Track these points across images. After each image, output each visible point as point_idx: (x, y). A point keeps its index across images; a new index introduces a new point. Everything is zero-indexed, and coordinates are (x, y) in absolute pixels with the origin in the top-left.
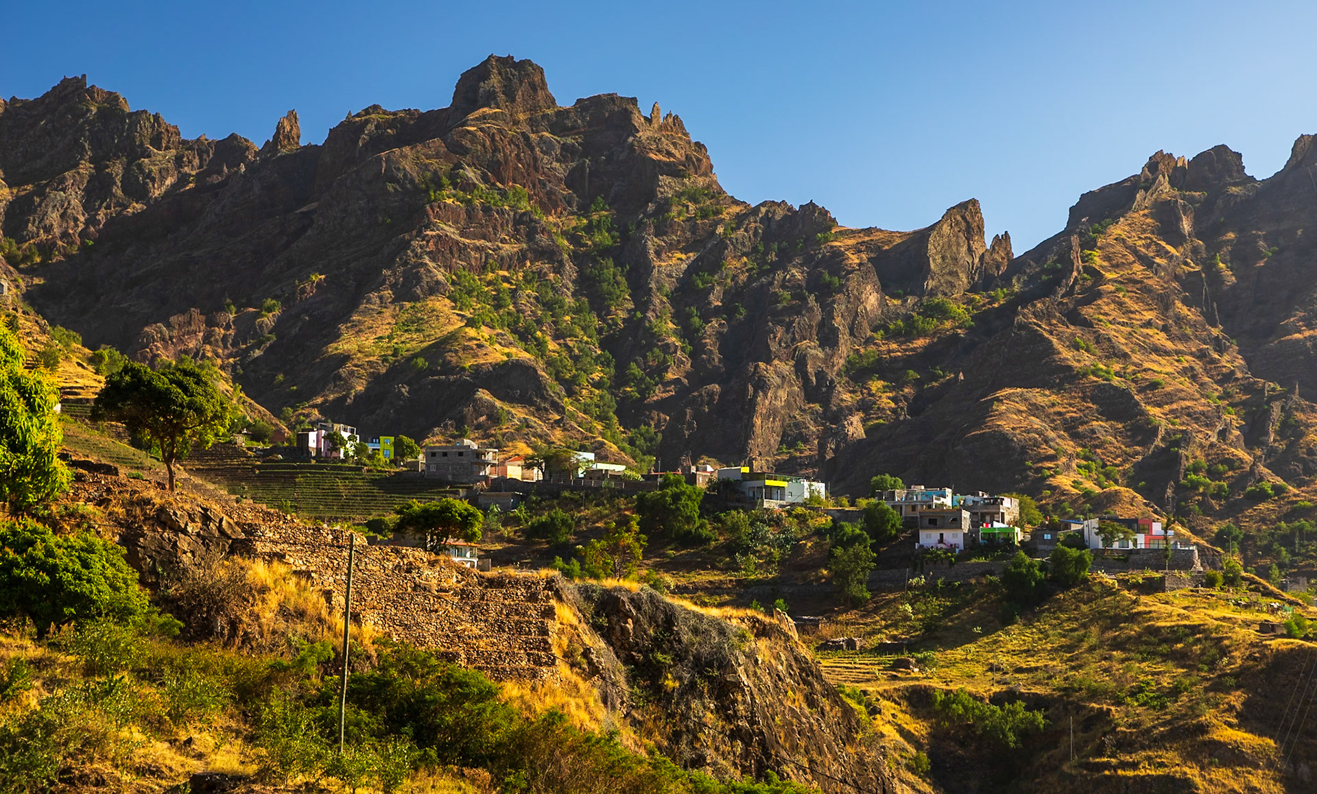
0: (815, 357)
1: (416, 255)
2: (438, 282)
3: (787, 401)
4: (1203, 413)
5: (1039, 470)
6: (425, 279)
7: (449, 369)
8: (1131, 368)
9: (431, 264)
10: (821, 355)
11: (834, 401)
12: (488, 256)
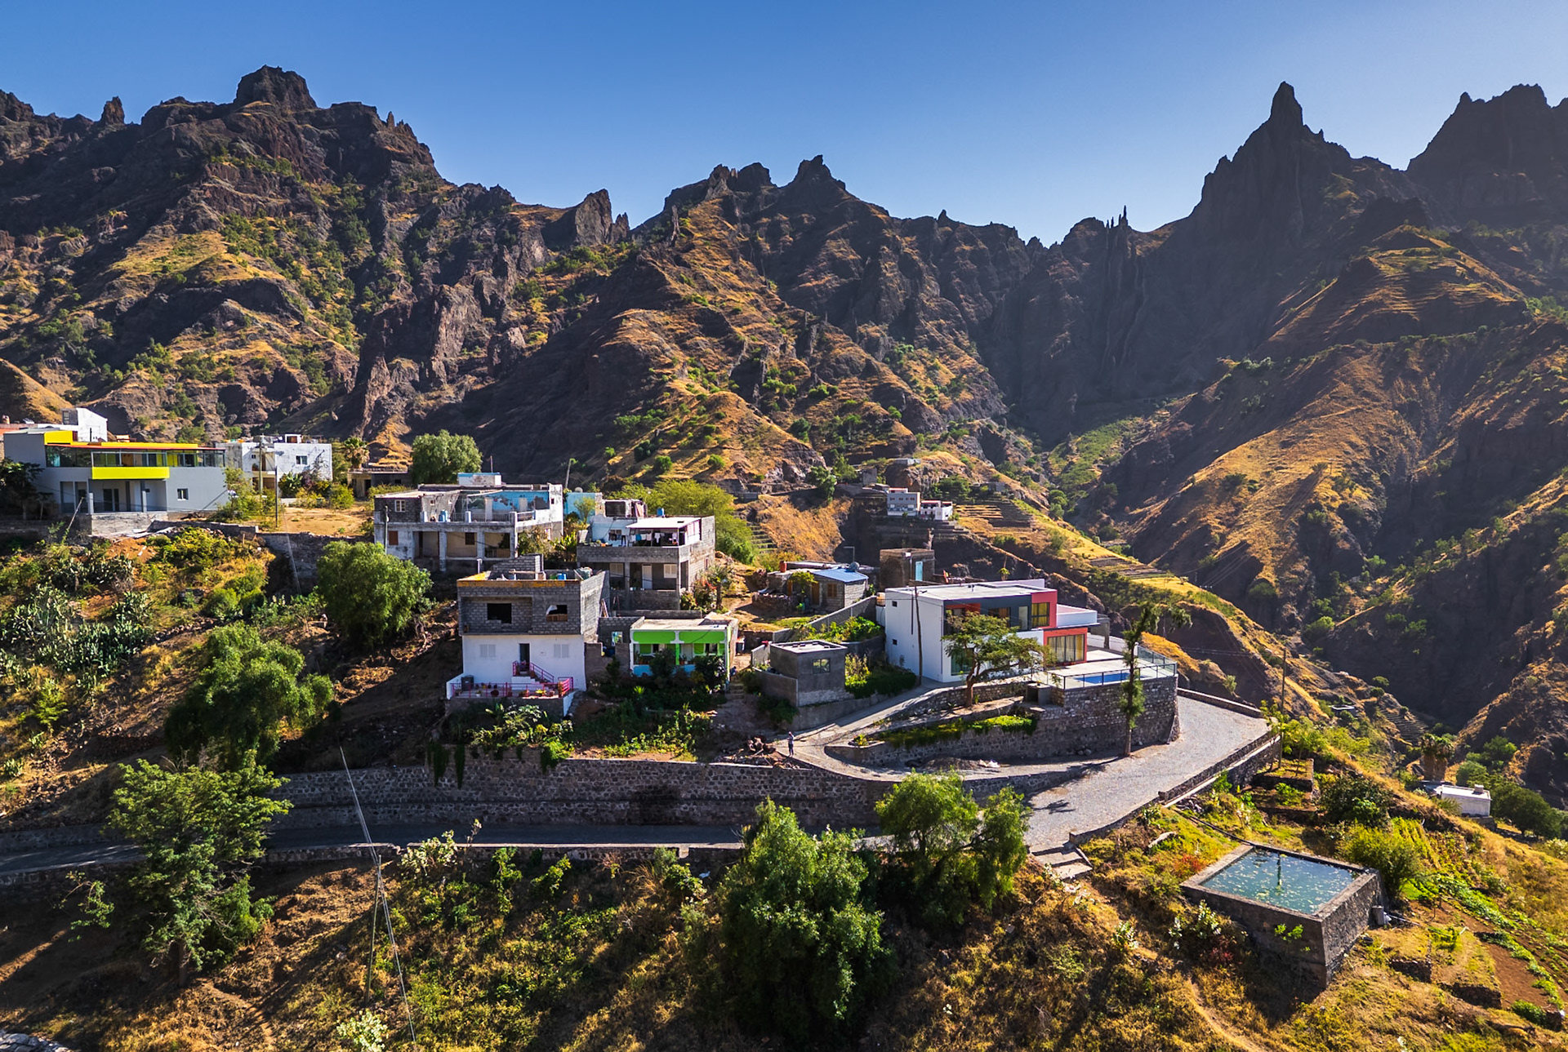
0: (489, 283)
1: (195, 200)
2: (211, 221)
3: (467, 315)
4: (769, 332)
5: (660, 375)
6: (201, 217)
7: (203, 283)
8: (719, 298)
9: (206, 208)
10: (494, 282)
11: (504, 316)
12: (258, 206)
